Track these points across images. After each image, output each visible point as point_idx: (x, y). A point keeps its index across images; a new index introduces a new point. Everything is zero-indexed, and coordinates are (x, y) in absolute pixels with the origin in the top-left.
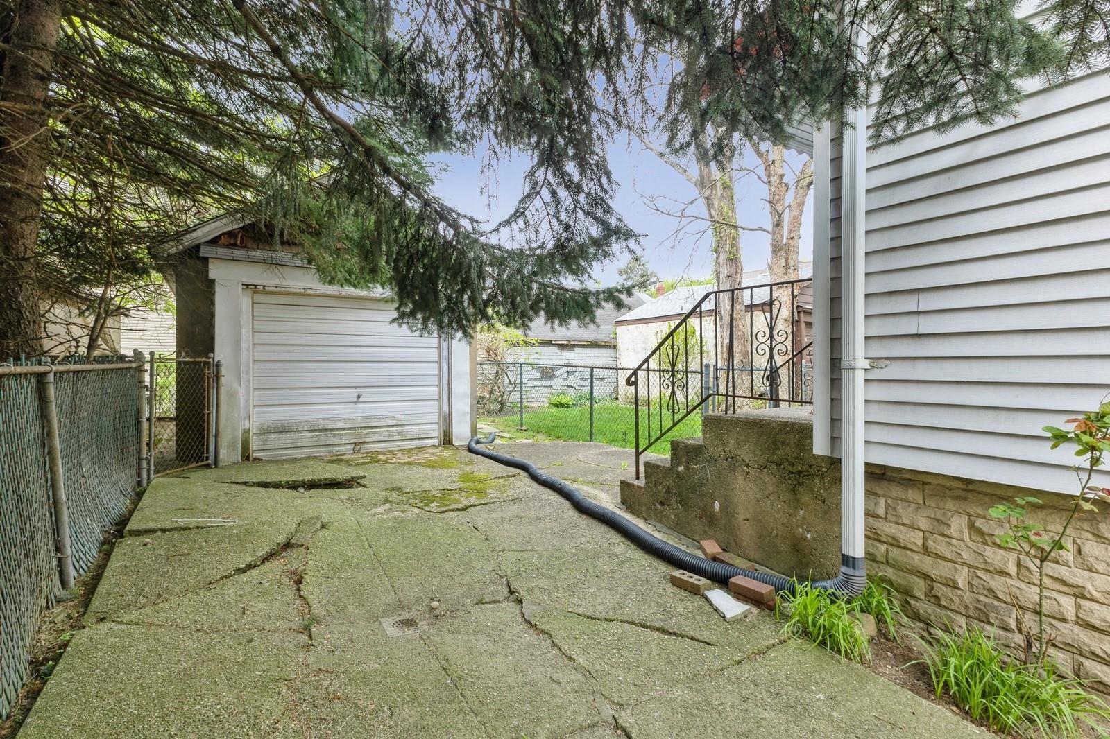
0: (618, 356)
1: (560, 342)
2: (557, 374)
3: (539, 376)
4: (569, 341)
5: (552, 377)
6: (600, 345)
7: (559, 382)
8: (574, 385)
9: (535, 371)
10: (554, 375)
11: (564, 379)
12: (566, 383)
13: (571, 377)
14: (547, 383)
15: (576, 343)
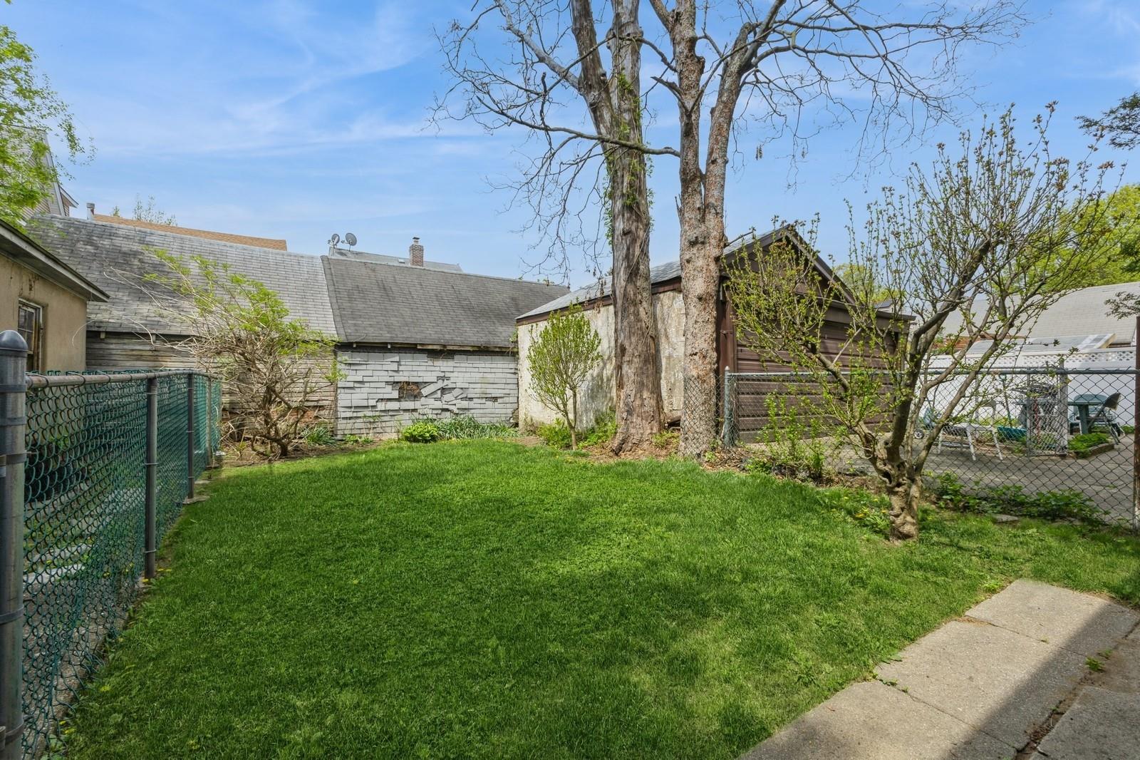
0: (519, 367)
1: (430, 347)
2: (425, 391)
3: (395, 394)
4: (445, 346)
5: (416, 397)
6: (493, 352)
7: (427, 405)
8: (451, 408)
9: (389, 388)
10: (420, 393)
11: (436, 399)
12: (438, 404)
13: (447, 397)
14: (409, 405)
15: (456, 348)
